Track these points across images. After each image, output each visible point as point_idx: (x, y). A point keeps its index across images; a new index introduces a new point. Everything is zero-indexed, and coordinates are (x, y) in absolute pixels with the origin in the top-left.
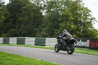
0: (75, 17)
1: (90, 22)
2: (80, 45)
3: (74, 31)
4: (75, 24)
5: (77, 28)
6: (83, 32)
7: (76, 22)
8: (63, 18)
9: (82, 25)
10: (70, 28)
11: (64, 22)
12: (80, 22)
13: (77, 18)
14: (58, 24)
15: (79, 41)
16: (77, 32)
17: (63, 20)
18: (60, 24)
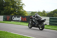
0: (13, 4)
1: (22, 6)
2: (16, 20)
3: (13, 11)
4: (13, 8)
5: (14, 10)
6: (18, 12)
7: (13, 6)
8: (6, 4)
9: (17, 8)
10: (10, 10)
11: (7, 7)
12: (16, 6)
13: (14, 4)
14: (3, 8)
15: (15, 17)
16: (14, 12)
17: (6, 5)
18: (4, 8)
